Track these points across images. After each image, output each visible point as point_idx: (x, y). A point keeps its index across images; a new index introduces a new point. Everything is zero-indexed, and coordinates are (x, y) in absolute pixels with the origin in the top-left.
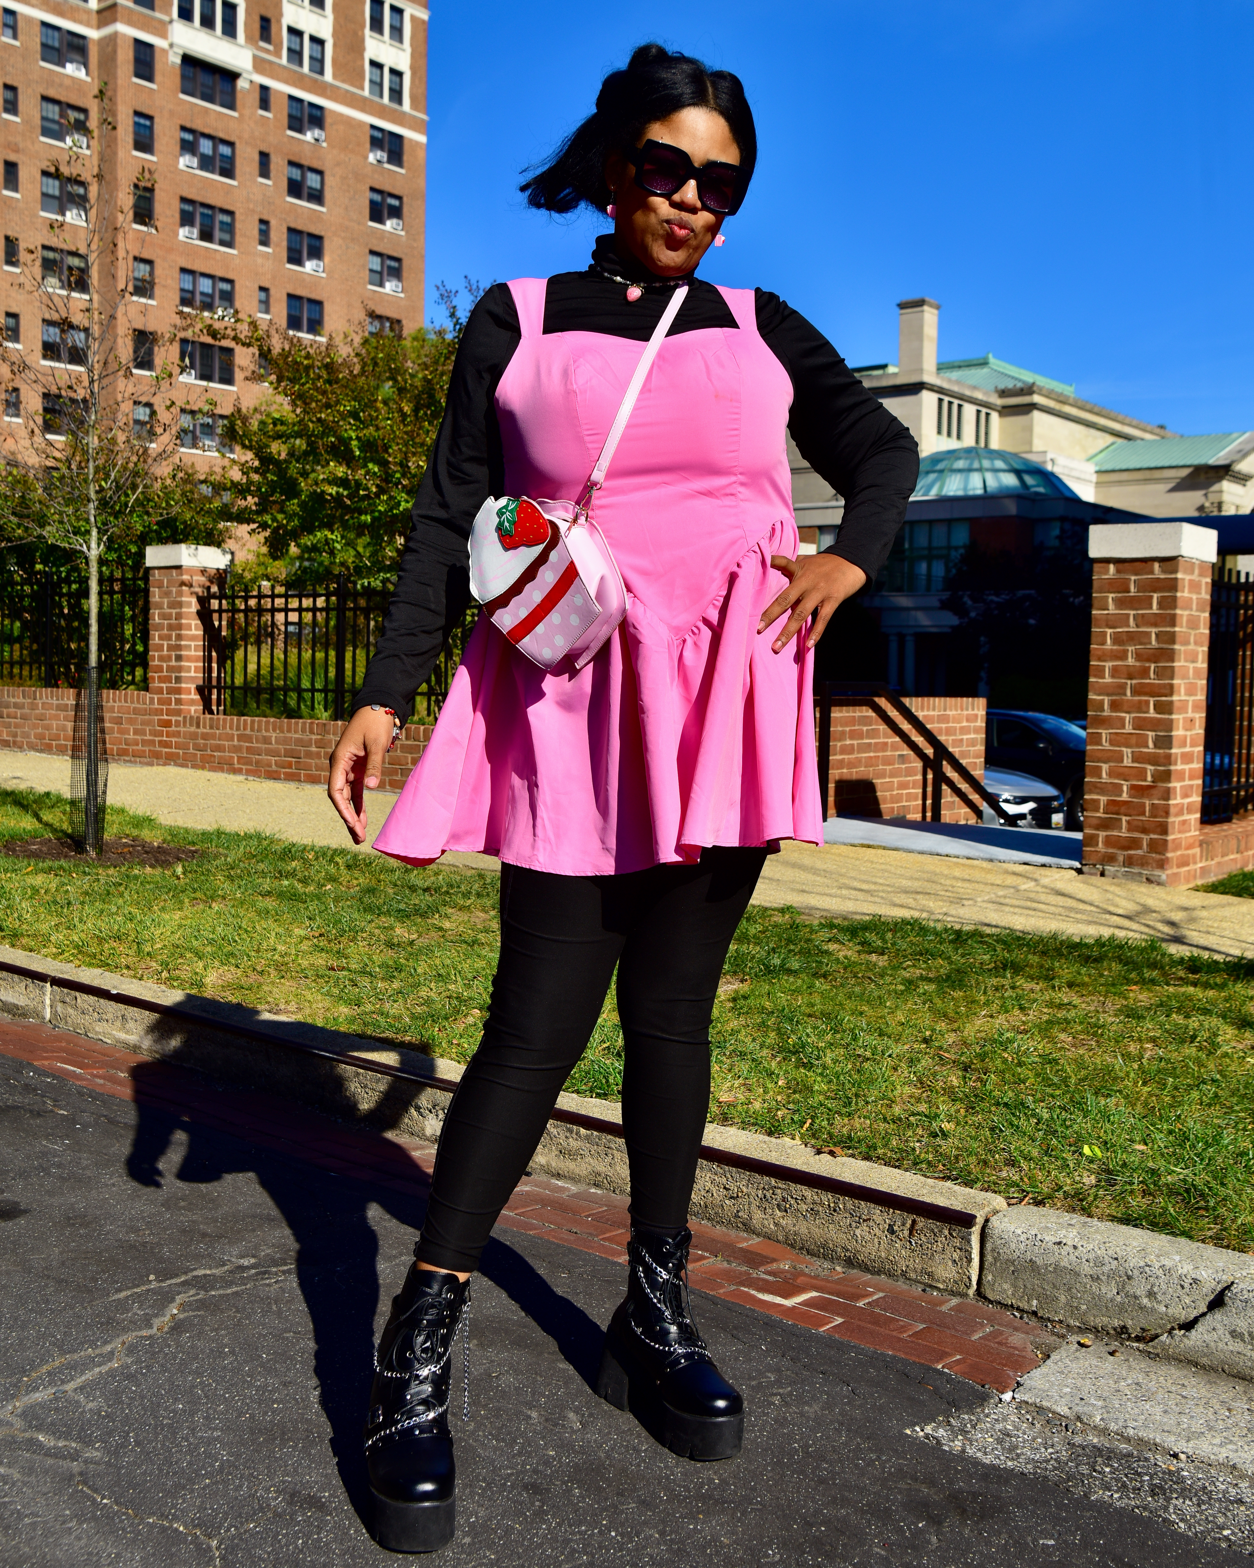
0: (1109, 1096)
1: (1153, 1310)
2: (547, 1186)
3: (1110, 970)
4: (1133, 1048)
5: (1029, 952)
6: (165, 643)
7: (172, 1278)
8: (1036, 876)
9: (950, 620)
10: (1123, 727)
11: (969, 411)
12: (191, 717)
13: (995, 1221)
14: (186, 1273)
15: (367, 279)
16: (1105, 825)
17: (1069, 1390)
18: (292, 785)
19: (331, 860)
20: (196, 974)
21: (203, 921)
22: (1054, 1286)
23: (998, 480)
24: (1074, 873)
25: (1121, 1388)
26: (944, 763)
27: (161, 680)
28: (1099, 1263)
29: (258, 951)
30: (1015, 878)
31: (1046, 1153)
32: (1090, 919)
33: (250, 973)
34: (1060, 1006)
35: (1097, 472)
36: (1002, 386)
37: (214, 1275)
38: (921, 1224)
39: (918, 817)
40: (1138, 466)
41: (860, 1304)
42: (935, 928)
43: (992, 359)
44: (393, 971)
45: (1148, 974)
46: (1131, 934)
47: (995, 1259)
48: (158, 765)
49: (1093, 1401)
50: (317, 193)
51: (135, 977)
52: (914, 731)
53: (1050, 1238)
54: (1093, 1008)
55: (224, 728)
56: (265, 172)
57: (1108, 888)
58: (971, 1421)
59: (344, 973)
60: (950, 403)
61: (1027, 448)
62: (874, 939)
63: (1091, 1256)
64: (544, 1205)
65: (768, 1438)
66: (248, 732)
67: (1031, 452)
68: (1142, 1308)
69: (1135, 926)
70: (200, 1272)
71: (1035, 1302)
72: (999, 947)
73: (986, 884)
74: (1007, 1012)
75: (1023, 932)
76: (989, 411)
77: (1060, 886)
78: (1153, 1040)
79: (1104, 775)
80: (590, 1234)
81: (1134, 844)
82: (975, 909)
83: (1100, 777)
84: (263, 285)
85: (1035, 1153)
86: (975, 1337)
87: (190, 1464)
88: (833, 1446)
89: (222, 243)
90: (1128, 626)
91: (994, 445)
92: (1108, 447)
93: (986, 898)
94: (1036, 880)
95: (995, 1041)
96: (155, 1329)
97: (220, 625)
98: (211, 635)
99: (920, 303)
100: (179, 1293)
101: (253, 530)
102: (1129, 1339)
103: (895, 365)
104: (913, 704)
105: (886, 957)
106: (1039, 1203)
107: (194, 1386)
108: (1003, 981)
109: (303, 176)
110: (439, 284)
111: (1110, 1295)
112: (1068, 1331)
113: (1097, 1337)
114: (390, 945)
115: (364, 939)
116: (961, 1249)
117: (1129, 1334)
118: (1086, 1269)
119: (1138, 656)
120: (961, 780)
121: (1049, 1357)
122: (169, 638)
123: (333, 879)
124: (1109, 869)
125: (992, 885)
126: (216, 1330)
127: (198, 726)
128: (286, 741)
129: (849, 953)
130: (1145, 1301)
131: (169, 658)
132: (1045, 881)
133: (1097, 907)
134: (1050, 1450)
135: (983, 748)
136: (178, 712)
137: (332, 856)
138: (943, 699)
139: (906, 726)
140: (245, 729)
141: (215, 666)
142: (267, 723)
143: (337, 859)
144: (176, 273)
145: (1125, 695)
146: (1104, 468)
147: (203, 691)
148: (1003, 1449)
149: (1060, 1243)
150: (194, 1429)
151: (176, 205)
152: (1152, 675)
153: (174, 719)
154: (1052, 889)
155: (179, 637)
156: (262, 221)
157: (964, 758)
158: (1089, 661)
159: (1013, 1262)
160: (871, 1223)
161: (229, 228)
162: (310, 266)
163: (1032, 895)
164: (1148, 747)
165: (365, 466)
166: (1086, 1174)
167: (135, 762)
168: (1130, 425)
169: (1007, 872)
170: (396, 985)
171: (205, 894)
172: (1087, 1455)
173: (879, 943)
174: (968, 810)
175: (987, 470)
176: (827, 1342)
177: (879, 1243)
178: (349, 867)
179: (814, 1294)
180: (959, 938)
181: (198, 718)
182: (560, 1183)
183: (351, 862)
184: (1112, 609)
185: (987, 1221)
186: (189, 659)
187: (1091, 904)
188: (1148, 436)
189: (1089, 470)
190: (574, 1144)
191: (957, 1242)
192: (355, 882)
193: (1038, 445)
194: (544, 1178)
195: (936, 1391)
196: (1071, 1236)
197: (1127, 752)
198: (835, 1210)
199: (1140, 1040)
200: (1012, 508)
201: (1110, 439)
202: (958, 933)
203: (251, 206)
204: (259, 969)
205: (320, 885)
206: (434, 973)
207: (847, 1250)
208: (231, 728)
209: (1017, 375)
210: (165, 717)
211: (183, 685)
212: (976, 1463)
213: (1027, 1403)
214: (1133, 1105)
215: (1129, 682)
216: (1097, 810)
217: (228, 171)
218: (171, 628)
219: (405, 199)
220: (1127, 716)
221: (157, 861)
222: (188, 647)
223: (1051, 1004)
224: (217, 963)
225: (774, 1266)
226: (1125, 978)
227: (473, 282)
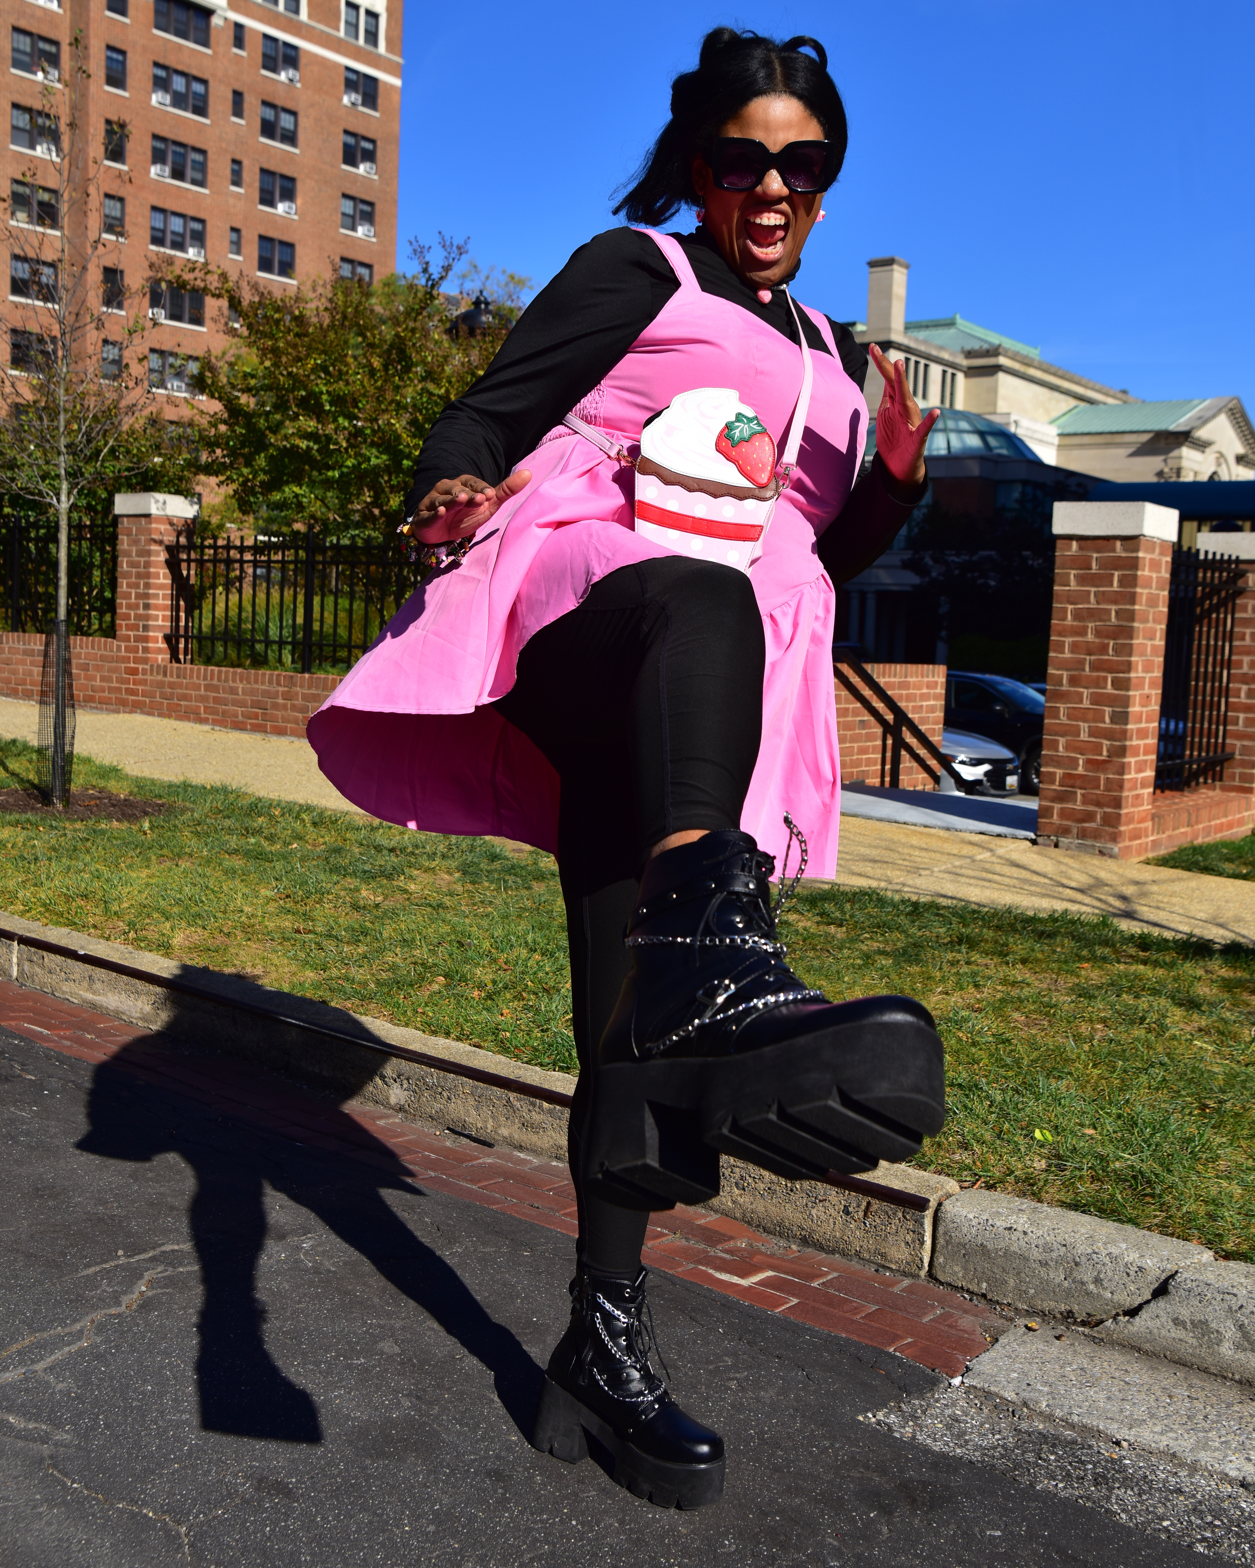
0: (1060, 1078)
1: (1099, 1296)
2: (510, 1158)
3: (1063, 946)
4: (1084, 1029)
5: (983, 926)
6: (133, 591)
7: (140, 1253)
8: (992, 846)
9: (911, 579)
10: (1081, 702)
11: (936, 371)
12: (158, 666)
13: (948, 1205)
14: (154, 1248)
15: (339, 222)
16: (1061, 797)
17: (1016, 1375)
18: (258, 737)
19: (297, 817)
20: (163, 935)
21: (170, 881)
22: (1004, 1270)
23: (962, 440)
24: (1028, 844)
25: (1067, 1374)
26: (904, 729)
27: (129, 627)
28: (1048, 1248)
29: (225, 912)
30: (970, 848)
31: (999, 1137)
32: (1044, 891)
33: (217, 935)
34: (1014, 984)
35: (1060, 435)
36: (968, 347)
37: (181, 1251)
38: (876, 1207)
39: (875, 781)
40: (1100, 430)
41: (815, 1284)
42: (892, 899)
43: (959, 320)
44: (359, 934)
45: (1099, 951)
46: (1084, 909)
47: (947, 1242)
48: (124, 712)
49: (1039, 1387)
50: (290, 135)
51: (102, 937)
52: (875, 697)
53: (1000, 1223)
54: (1045, 986)
55: (191, 677)
56: (238, 111)
57: (1062, 859)
58: (922, 1406)
59: (311, 936)
60: (917, 363)
61: (990, 409)
62: (833, 909)
63: (1041, 1242)
64: (507, 1179)
65: (725, 1424)
66: (215, 682)
67: (995, 413)
68: (1088, 1294)
69: (1087, 900)
70: (168, 1248)
71: (984, 1285)
72: (954, 920)
73: (943, 853)
74: (962, 989)
75: (979, 905)
76: (954, 371)
77: (1015, 856)
78: (1103, 1021)
79: (1061, 749)
80: (552, 1209)
81: (1089, 817)
82: (932, 879)
83: (1057, 750)
84: (235, 225)
85: (988, 1136)
86: (926, 1319)
87: (159, 1448)
88: (788, 1433)
89: (194, 182)
90: (1089, 603)
91: (959, 406)
92: (1070, 411)
93: (943, 868)
94: (991, 850)
95: (950, 1020)
96: (124, 1307)
97: (189, 574)
98: (180, 586)
99: (890, 262)
100: (148, 1269)
101: (222, 483)
102: (1075, 1323)
103: (863, 323)
104: (875, 670)
105: (844, 929)
106: (990, 1187)
107: (162, 1368)
108: (959, 956)
109: (277, 117)
110: (413, 239)
111: (1057, 1281)
112: (1016, 1314)
113: (1044, 1320)
114: (356, 907)
115: (330, 901)
116: (914, 1232)
117: (1075, 1319)
118: (1036, 1254)
119: (1098, 633)
120: (920, 746)
121: (997, 1340)
122: (137, 586)
123: (299, 838)
124: (1063, 840)
125: (949, 854)
126: (185, 1308)
127: (165, 675)
128: (252, 692)
129: (809, 924)
130: (1092, 1287)
131: (137, 606)
132: (1001, 851)
133: (1051, 879)
134: (997, 1437)
135: (942, 714)
136: (145, 661)
137: (298, 813)
138: (904, 666)
139: (867, 692)
140: (212, 679)
141: (182, 615)
142: (234, 673)
143: (304, 816)
144: (147, 211)
145: (1084, 670)
146: (1067, 431)
147: (171, 640)
148: (952, 1435)
149: (1010, 1228)
150: (162, 1412)
151: (148, 143)
152: (1111, 652)
153: (140, 667)
154: (1007, 860)
155: (147, 586)
156: (235, 161)
157: (923, 724)
158: (1049, 636)
159: (964, 1246)
160: (827, 1204)
161: (202, 167)
162: (281, 208)
163: (988, 866)
164: (1104, 722)
165: (335, 420)
166: (1037, 1158)
167: (101, 709)
168: (1093, 389)
169: (963, 841)
170: (362, 949)
171: (172, 851)
172: (1033, 1442)
173: (838, 914)
174: (926, 775)
175: (952, 431)
176: (784, 1324)
177: (835, 1223)
178: (315, 824)
179: (770, 1273)
180: (916, 910)
181: (165, 667)
182: (522, 1155)
183: (317, 820)
184: (1073, 585)
185: (940, 1204)
186: (157, 607)
187: (1045, 876)
188: (1110, 401)
189: (1052, 432)
190: (536, 1117)
191: (910, 1225)
192: (321, 840)
193: (1002, 406)
194: (506, 1150)
195: (888, 1376)
196: (1021, 1222)
197: (1084, 726)
198: (792, 1190)
199: (1091, 1021)
200: (975, 470)
201: (1073, 402)
202: (916, 905)
203: (224, 145)
204: (226, 930)
205: (287, 844)
206: (400, 938)
207: (803, 1229)
208: (198, 678)
209: (983, 336)
210: (132, 665)
211: (151, 634)
212: (927, 1450)
213: (975, 1387)
214: (1083, 1087)
215: (1088, 658)
216: (1053, 782)
217: (201, 110)
218: (139, 576)
219: (379, 143)
220: (1085, 691)
221: (123, 815)
222: (156, 596)
223: (1004, 982)
224: (184, 924)
225: (732, 1244)
226: (1077, 955)
227: (447, 238)
